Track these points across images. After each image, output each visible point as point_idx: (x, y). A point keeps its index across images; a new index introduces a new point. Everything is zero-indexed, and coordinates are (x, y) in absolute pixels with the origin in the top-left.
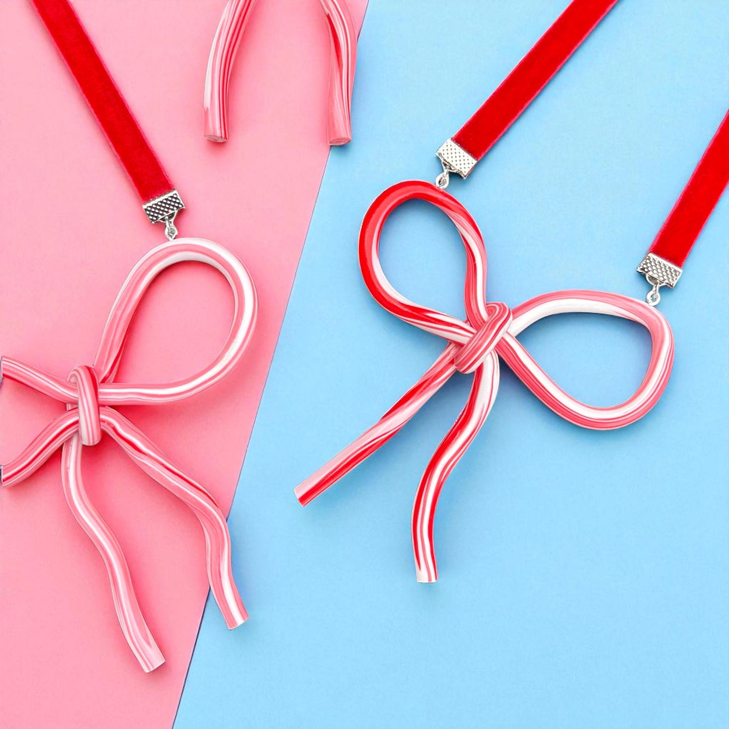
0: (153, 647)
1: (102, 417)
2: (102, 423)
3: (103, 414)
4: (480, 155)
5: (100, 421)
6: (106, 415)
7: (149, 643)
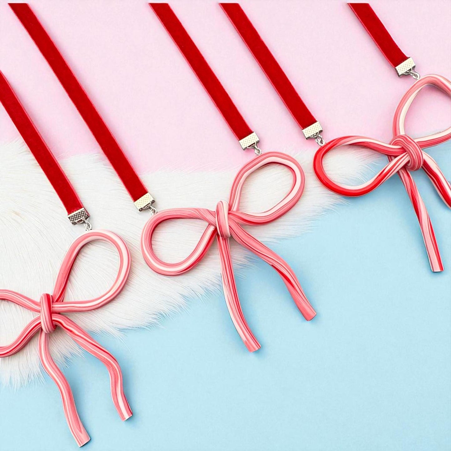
0: (83, 433)
1: (53, 319)
2: (53, 322)
3: (53, 317)
4: (316, 121)
5: (52, 321)
6: (55, 317)
7: (81, 431)
